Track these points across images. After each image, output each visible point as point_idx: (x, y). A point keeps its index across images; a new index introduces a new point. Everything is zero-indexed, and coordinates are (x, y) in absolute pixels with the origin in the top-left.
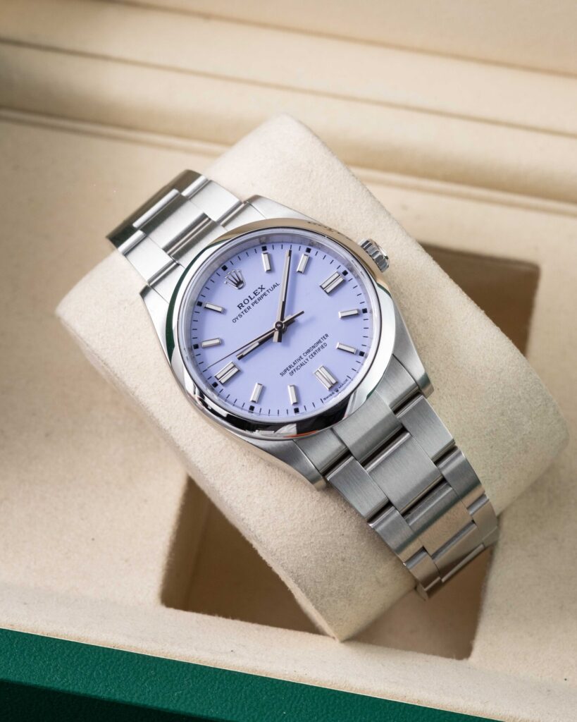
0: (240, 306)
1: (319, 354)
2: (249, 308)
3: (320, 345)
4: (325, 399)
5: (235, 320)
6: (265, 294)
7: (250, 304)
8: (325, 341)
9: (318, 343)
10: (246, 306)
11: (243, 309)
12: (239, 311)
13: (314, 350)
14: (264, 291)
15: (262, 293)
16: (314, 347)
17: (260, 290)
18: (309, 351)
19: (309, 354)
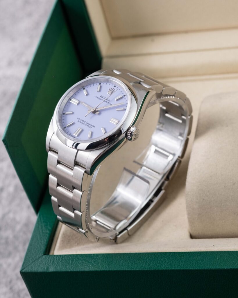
0: (101, 96)
1: (87, 127)
2: (101, 99)
3: (91, 126)
4: (71, 135)
5: (96, 97)
6: (107, 102)
7: (102, 99)
8: (92, 127)
9: (91, 125)
10: (102, 98)
11: (100, 98)
12: (99, 97)
13: (88, 125)
14: (108, 102)
15: (107, 101)
16: (90, 124)
17: (108, 100)
18: (88, 123)
19: (87, 124)
